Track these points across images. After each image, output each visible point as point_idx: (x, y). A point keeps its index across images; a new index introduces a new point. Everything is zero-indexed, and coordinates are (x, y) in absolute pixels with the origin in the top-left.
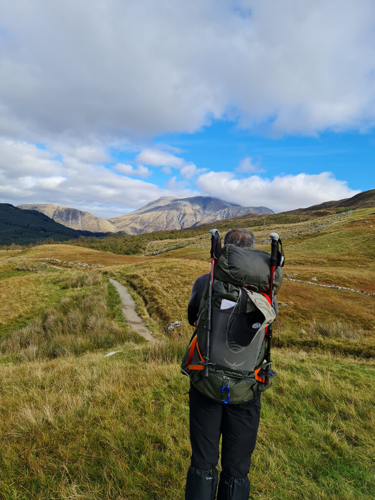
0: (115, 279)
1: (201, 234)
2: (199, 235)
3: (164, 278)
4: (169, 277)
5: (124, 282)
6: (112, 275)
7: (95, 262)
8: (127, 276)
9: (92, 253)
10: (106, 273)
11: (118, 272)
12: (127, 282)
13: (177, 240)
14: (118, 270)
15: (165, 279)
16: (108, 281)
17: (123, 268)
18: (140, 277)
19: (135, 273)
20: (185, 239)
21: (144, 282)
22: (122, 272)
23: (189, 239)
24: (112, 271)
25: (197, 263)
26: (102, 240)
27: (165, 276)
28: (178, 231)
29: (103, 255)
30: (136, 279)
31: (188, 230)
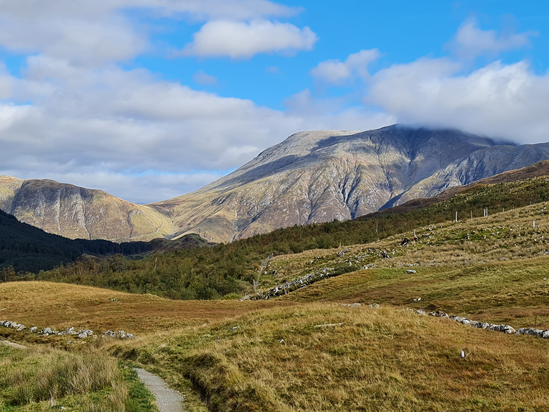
0: (154, 371)
1: (407, 229)
2: (401, 232)
3: (284, 360)
4: (297, 357)
5: (177, 378)
6: (148, 359)
7: (111, 325)
8: (187, 360)
9: (106, 299)
10: (132, 354)
11: (163, 350)
12: (186, 376)
13: (341, 249)
14: (163, 345)
15: (288, 364)
16: (133, 376)
17: (177, 339)
18: (219, 361)
19: (207, 351)
20: (360, 247)
21: (227, 376)
22: (173, 348)
23: (373, 244)
24: (148, 349)
25: (383, 313)
26: (138, 263)
27: (286, 355)
28: (342, 225)
29: (133, 305)
30: (208, 367)
31: (370, 220)
